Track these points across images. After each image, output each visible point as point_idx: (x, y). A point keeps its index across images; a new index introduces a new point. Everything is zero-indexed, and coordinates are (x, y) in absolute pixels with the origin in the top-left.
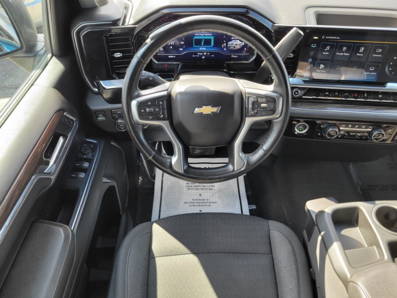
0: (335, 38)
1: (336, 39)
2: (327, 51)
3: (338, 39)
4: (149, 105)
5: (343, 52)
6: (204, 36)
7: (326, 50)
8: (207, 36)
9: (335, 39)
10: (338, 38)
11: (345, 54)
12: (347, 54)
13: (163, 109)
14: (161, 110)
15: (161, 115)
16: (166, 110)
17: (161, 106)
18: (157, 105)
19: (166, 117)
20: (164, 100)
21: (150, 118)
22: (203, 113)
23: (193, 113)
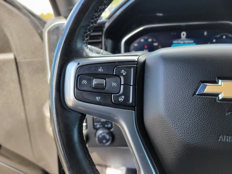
4: (100, 74)
6: (184, 43)
13: (127, 85)
14: (122, 86)
15: (121, 95)
16: (131, 87)
17: (122, 78)
18: (115, 75)
19: (131, 101)
20: (130, 68)
21: (98, 98)
22: (221, 97)
23: (194, 94)
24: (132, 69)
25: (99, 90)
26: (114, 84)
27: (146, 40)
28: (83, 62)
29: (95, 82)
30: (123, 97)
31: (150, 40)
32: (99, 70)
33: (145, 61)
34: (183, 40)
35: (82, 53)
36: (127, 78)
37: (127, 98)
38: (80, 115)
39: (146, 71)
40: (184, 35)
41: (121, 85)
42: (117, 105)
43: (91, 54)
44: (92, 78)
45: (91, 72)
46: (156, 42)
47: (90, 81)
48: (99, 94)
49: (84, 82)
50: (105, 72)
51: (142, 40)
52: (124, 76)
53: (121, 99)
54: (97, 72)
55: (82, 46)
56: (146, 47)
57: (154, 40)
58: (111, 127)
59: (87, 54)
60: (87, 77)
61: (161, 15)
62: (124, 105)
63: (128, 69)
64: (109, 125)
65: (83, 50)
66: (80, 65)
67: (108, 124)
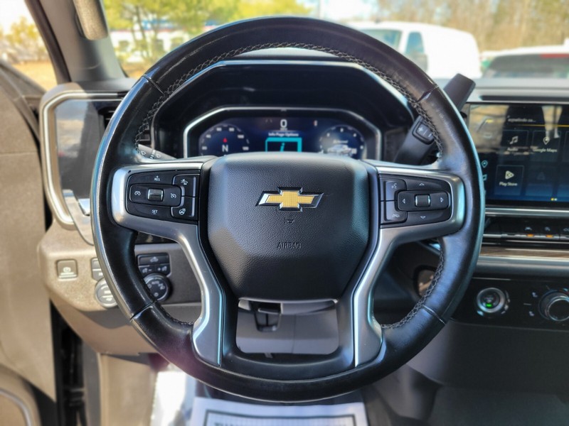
0: (524, 120)
1: (527, 123)
2: (515, 145)
3: (530, 123)
4: (157, 183)
5: (546, 147)
6: (285, 137)
7: (511, 143)
8: (291, 137)
9: (525, 123)
10: (531, 121)
11: (549, 150)
12: (553, 151)
13: (188, 196)
14: (183, 198)
15: (181, 208)
16: (194, 199)
17: (183, 189)
18: (174, 185)
19: (193, 214)
20: (192, 177)
21: (154, 212)
22: (281, 206)
23: (257, 204)
24: (195, 179)
25: (155, 202)
26: (173, 196)
27: (225, 129)
28: (135, 169)
29: (149, 193)
30: (184, 210)
31: (232, 130)
32: (155, 179)
33: (210, 170)
34: (284, 133)
35: (133, 159)
36: (188, 188)
37: (189, 211)
38: (131, 233)
39: (210, 181)
40: (284, 123)
41: (181, 196)
42: (178, 219)
43: (144, 160)
44: (147, 188)
45: (146, 182)
46: (241, 133)
47: (144, 193)
48: (155, 206)
49: (138, 193)
50: (162, 182)
51: (219, 129)
52: (185, 186)
53: (182, 212)
54: (153, 182)
55: (132, 152)
56: (225, 140)
57: (239, 130)
58: (168, 271)
59: (138, 159)
60: (140, 187)
61: (252, 90)
62: (185, 219)
63: (189, 179)
64: (165, 268)
65: (134, 156)
66: (131, 173)
67: (161, 267)
